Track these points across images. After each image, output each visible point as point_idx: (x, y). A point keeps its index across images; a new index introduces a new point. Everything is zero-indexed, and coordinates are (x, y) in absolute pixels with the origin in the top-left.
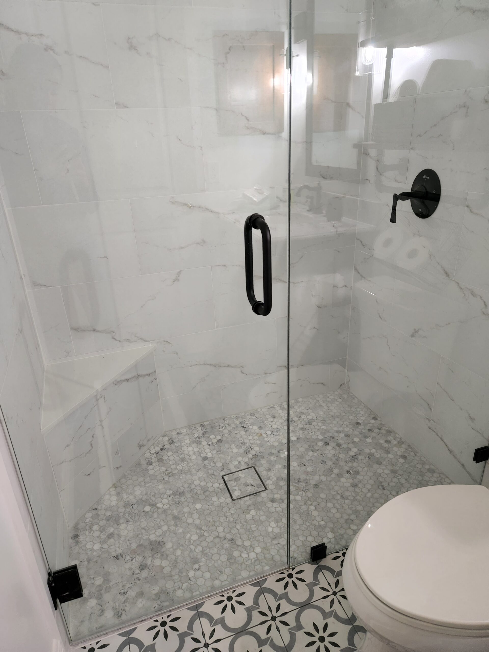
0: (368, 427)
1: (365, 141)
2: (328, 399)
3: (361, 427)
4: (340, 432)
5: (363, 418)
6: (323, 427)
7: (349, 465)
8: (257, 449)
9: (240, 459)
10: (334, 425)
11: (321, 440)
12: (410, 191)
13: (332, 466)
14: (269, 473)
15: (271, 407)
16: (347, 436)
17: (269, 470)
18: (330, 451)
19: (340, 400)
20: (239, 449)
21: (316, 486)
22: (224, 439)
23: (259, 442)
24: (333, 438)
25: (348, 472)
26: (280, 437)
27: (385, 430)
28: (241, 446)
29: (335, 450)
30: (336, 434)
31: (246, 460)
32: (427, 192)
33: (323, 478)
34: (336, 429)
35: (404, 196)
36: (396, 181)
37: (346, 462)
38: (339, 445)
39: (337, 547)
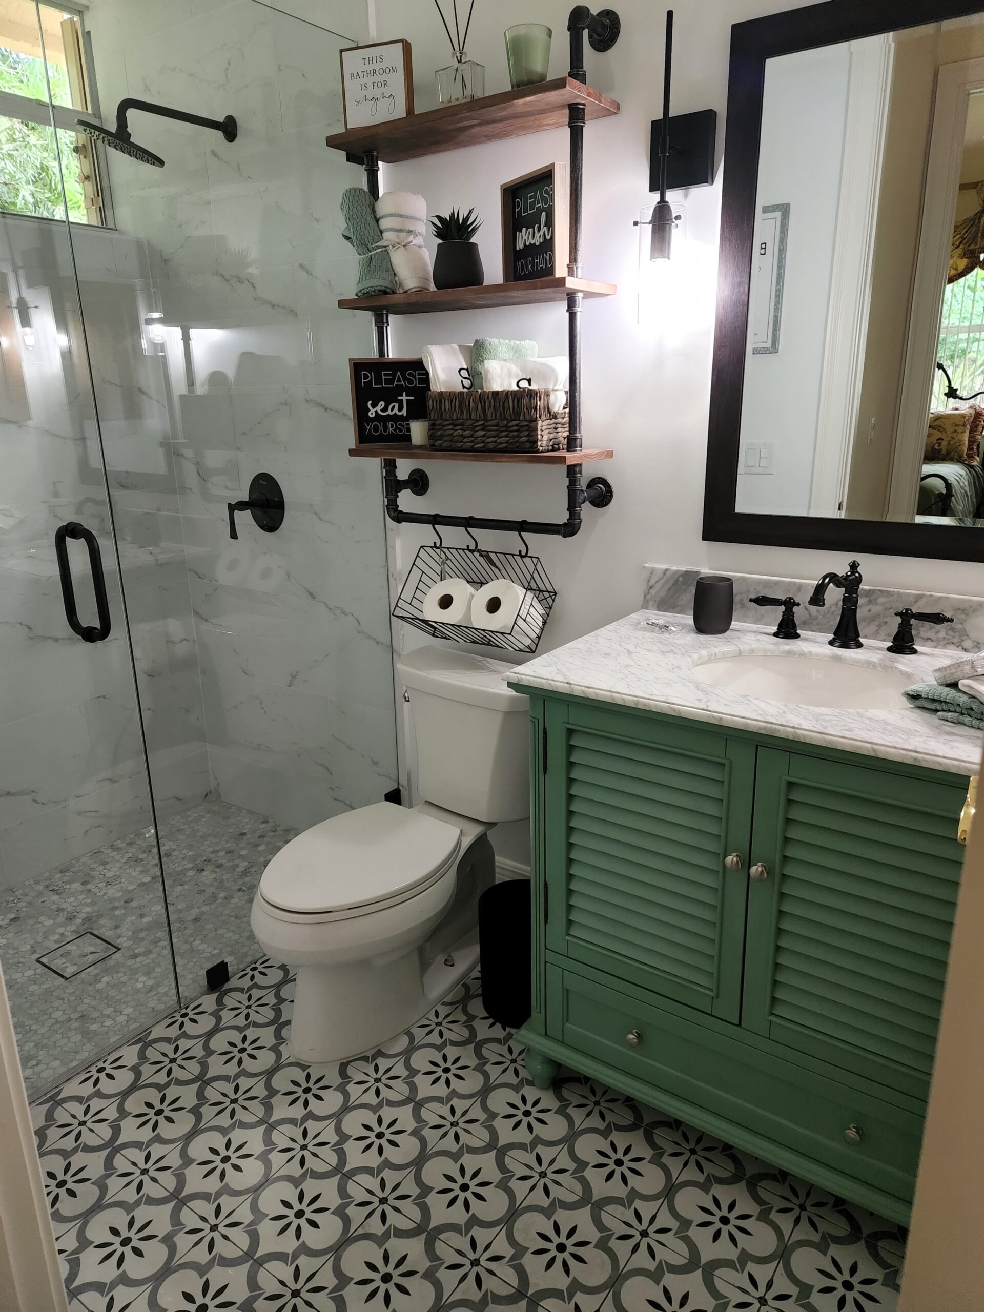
0: (258, 834)
1: (173, 439)
2: (190, 819)
3: (248, 836)
4: (218, 851)
5: (249, 826)
6: (190, 853)
7: (241, 882)
8: (89, 909)
9: (61, 930)
10: (206, 847)
11: (192, 869)
12: (247, 500)
13: (215, 891)
14: (118, 930)
15: (95, 853)
16: (230, 852)
17: (117, 927)
18: (208, 876)
19: (208, 815)
20: (54, 919)
21: (196, 920)
22: (23, 915)
23: (89, 901)
24: (209, 861)
25: (240, 890)
26: (123, 885)
27: (282, 830)
28: (58, 915)
29: (215, 872)
30: (212, 856)
31: (74, 928)
32: (268, 500)
33: (205, 909)
34: (211, 849)
35: (241, 506)
36: (227, 488)
37: (235, 881)
38: (220, 866)
39: (242, 966)
